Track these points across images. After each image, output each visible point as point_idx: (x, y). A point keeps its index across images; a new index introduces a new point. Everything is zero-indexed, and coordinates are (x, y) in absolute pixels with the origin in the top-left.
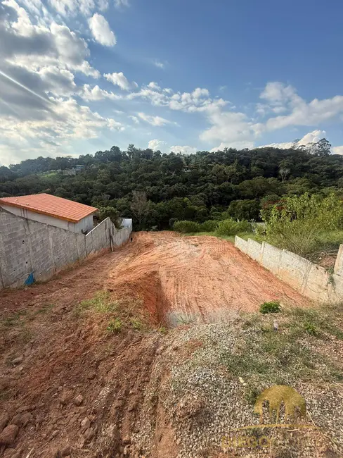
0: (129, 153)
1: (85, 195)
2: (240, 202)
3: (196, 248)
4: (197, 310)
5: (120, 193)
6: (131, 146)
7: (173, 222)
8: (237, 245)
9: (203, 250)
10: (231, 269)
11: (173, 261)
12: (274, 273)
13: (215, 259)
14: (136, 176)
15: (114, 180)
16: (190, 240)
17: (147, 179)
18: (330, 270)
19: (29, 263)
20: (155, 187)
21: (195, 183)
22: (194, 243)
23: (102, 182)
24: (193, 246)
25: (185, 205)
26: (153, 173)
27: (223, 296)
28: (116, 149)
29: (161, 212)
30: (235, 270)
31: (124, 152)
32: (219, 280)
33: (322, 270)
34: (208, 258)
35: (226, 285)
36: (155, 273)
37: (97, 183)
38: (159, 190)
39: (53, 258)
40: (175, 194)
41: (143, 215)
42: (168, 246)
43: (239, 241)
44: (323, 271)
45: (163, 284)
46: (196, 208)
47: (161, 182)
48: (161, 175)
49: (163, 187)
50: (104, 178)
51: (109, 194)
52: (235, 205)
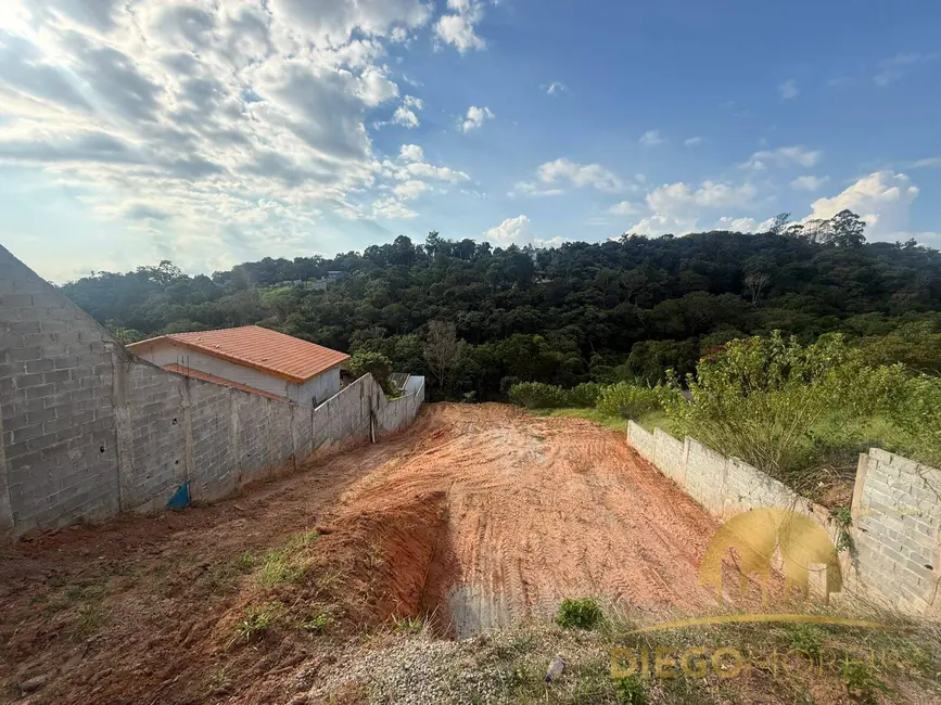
0: (427, 247)
1: (339, 328)
2: (653, 346)
3: (540, 446)
4: (517, 590)
5: (406, 325)
6: (433, 235)
7: (509, 384)
8: (631, 440)
9: (553, 450)
10: (611, 496)
11: (485, 469)
12: (713, 512)
13: (577, 471)
14: (439, 291)
15: (397, 300)
16: (530, 426)
17: (461, 298)
18: (841, 513)
19: (182, 462)
20: (476, 313)
21: (559, 306)
22: (536, 432)
23: (373, 303)
24: (535, 440)
25: (534, 349)
26: (474, 285)
27: (583, 560)
28: (404, 241)
29: (485, 362)
30: (621, 498)
31: (419, 247)
32: (580, 520)
33: (823, 514)
34: (562, 467)
35: (594, 533)
36: (440, 495)
37: (363, 305)
38: (483, 319)
39: (236, 454)
40: (518, 326)
41: (447, 369)
42: (481, 437)
43: (636, 432)
44: (824, 518)
45: (454, 521)
46: (559, 356)
47: (488, 303)
48: (488, 290)
49: (491, 313)
50: (377, 296)
51: (385, 326)
52: (642, 352)
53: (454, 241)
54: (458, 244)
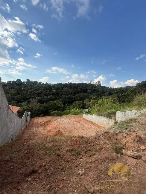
0: (26, 82)
2: (77, 102)
3: (70, 120)
5: (23, 100)
6: (28, 80)
7: (51, 112)
8: (84, 117)
9: (72, 120)
10: (85, 125)
11: (63, 126)
12: (99, 125)
13: (78, 123)
14: (30, 92)
15: (19, 94)
16: (66, 118)
17: (36, 94)
18: (115, 120)
20: (40, 97)
21: (58, 95)
22: (68, 118)
23: (12, 95)
24: (68, 120)
25: (55, 104)
26: (39, 91)
28: (19, 80)
29: (45, 108)
31: (24, 82)
32: (83, 129)
33: (113, 120)
34: (76, 123)
36: (59, 131)
38: (42, 98)
40: (50, 100)
41: (35, 110)
45: (64, 134)
46: (60, 105)
47: (43, 95)
48: (43, 92)
49: (44, 97)
50: (13, 93)
51: (16, 101)
52: (75, 103)
54: (34, 82)
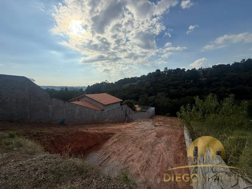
0: (164, 72)
3: (153, 128)
6: (166, 68)
9: (156, 130)
14: (165, 84)
17: (172, 85)
22: (157, 124)
26: (176, 82)
28: (158, 71)
29: (175, 105)
34: (153, 134)
37: (144, 88)
38: (178, 92)
41: (163, 106)
49: (181, 90)
50: (148, 86)
51: (148, 94)
53: (173, 69)
54: (175, 70)
